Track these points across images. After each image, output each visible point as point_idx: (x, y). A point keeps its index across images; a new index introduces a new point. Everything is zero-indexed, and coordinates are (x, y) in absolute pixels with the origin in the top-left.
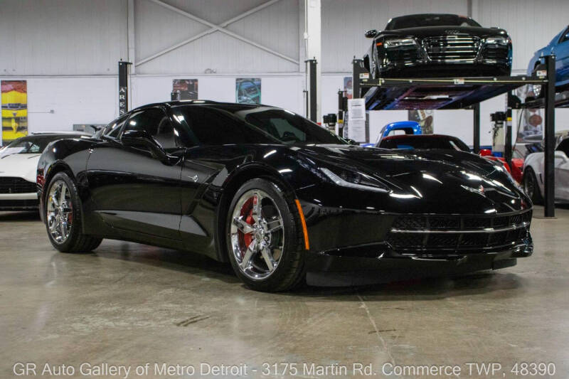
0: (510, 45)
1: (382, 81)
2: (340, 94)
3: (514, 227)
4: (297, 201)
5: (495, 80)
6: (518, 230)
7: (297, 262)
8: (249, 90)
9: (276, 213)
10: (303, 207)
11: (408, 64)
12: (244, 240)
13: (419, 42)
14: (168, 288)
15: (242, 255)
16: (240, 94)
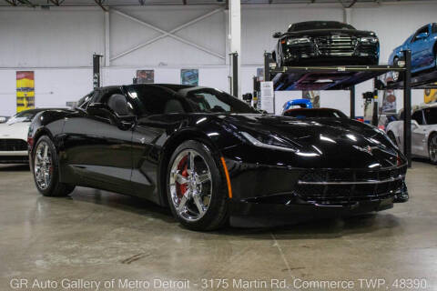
0: (378, 43)
1: (285, 68)
2: (255, 79)
3: (393, 179)
4: (222, 159)
5: (368, 68)
6: (396, 181)
7: (222, 208)
8: (190, 78)
9: (205, 168)
10: (227, 163)
11: (304, 56)
12: (181, 189)
13: (312, 40)
14: (120, 227)
15: (179, 202)
16: (184, 80)
